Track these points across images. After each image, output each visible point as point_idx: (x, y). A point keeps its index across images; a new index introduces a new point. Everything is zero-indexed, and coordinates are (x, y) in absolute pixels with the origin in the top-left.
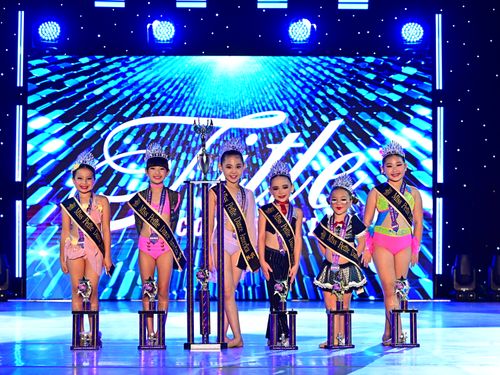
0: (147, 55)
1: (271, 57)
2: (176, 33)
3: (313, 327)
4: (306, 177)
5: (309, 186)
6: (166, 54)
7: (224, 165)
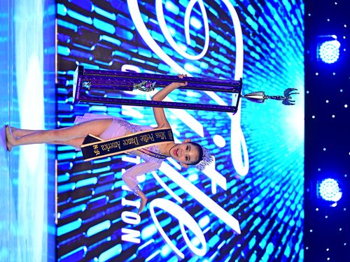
0: (304, 35)
1: (303, 160)
2: (327, 65)
3: (28, 204)
4: (181, 196)
5: (173, 200)
6: (306, 55)
7: (190, 144)
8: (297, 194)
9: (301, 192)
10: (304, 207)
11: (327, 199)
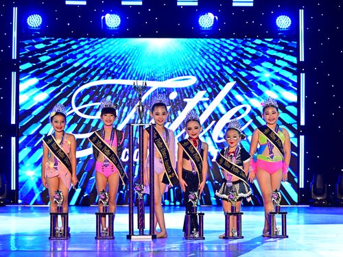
0: (102, 37)
2: (121, 22)
4: (211, 121)
5: (213, 127)
6: (114, 37)
7: (154, 113)
8: (209, 43)
9: (209, 40)
10: (218, 38)
11: (212, 23)
